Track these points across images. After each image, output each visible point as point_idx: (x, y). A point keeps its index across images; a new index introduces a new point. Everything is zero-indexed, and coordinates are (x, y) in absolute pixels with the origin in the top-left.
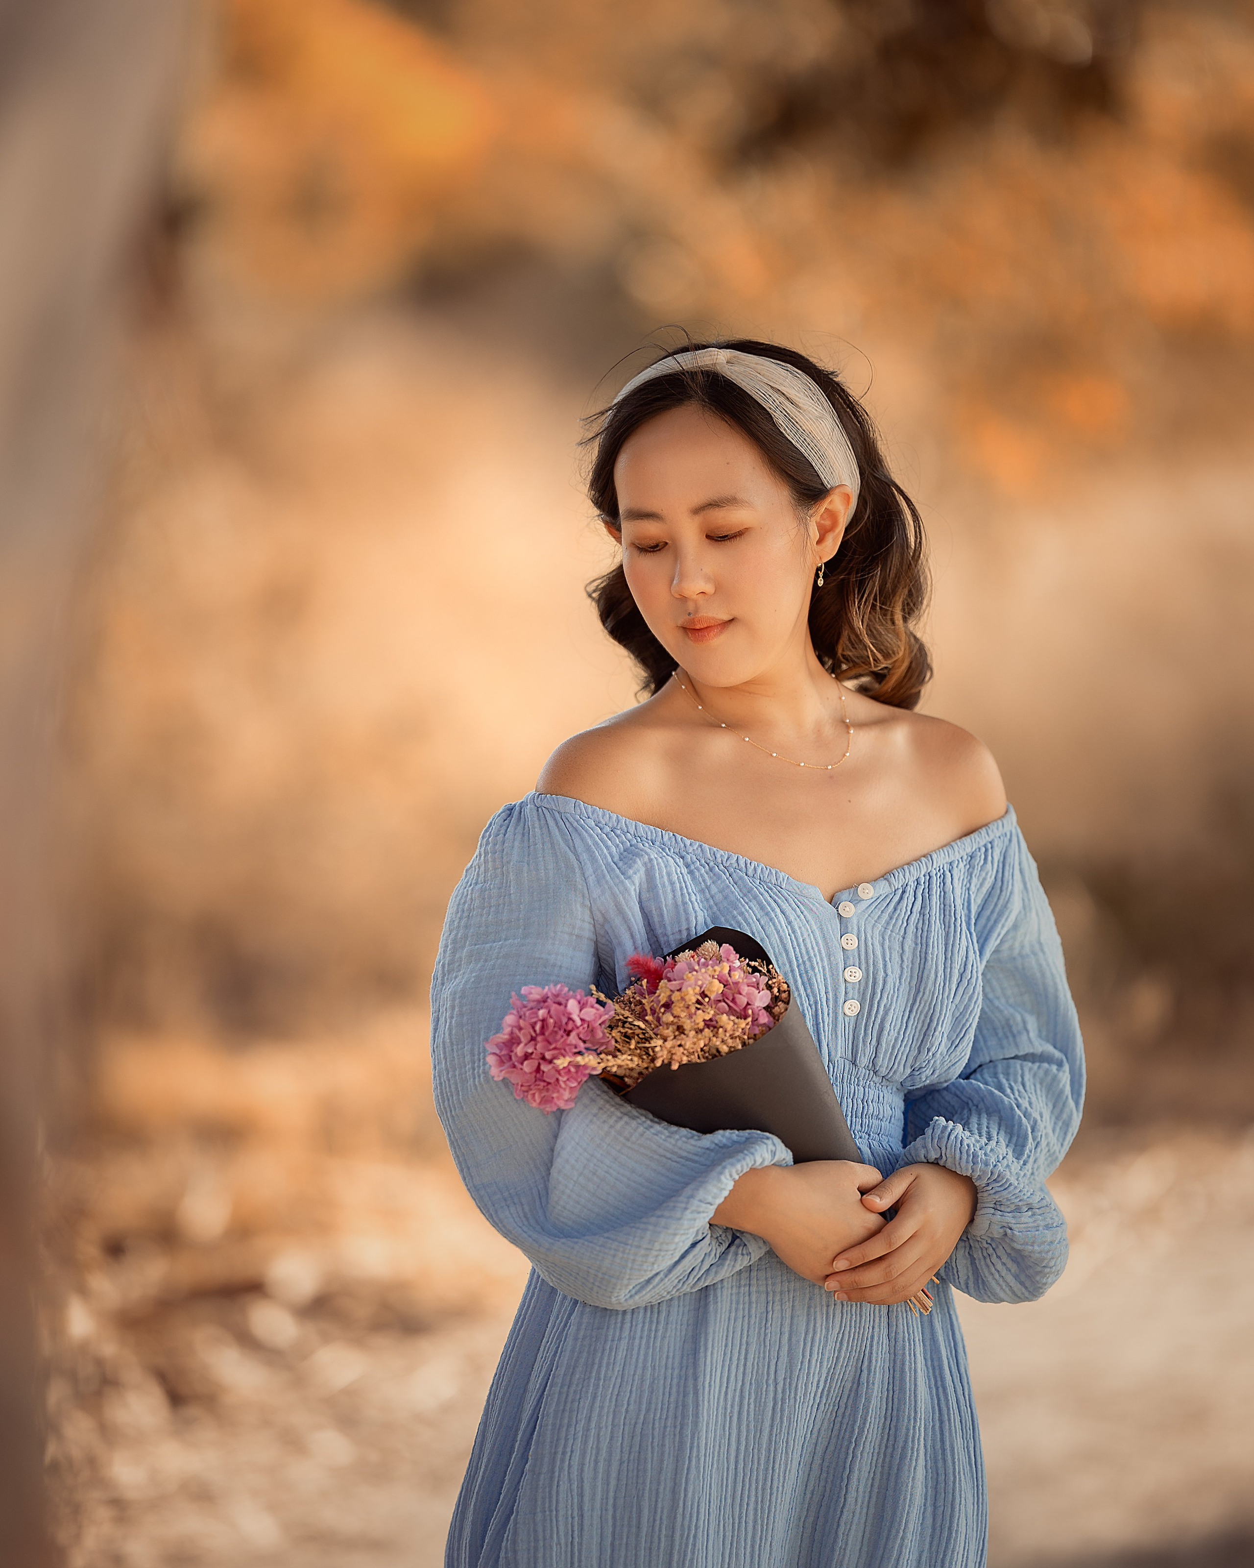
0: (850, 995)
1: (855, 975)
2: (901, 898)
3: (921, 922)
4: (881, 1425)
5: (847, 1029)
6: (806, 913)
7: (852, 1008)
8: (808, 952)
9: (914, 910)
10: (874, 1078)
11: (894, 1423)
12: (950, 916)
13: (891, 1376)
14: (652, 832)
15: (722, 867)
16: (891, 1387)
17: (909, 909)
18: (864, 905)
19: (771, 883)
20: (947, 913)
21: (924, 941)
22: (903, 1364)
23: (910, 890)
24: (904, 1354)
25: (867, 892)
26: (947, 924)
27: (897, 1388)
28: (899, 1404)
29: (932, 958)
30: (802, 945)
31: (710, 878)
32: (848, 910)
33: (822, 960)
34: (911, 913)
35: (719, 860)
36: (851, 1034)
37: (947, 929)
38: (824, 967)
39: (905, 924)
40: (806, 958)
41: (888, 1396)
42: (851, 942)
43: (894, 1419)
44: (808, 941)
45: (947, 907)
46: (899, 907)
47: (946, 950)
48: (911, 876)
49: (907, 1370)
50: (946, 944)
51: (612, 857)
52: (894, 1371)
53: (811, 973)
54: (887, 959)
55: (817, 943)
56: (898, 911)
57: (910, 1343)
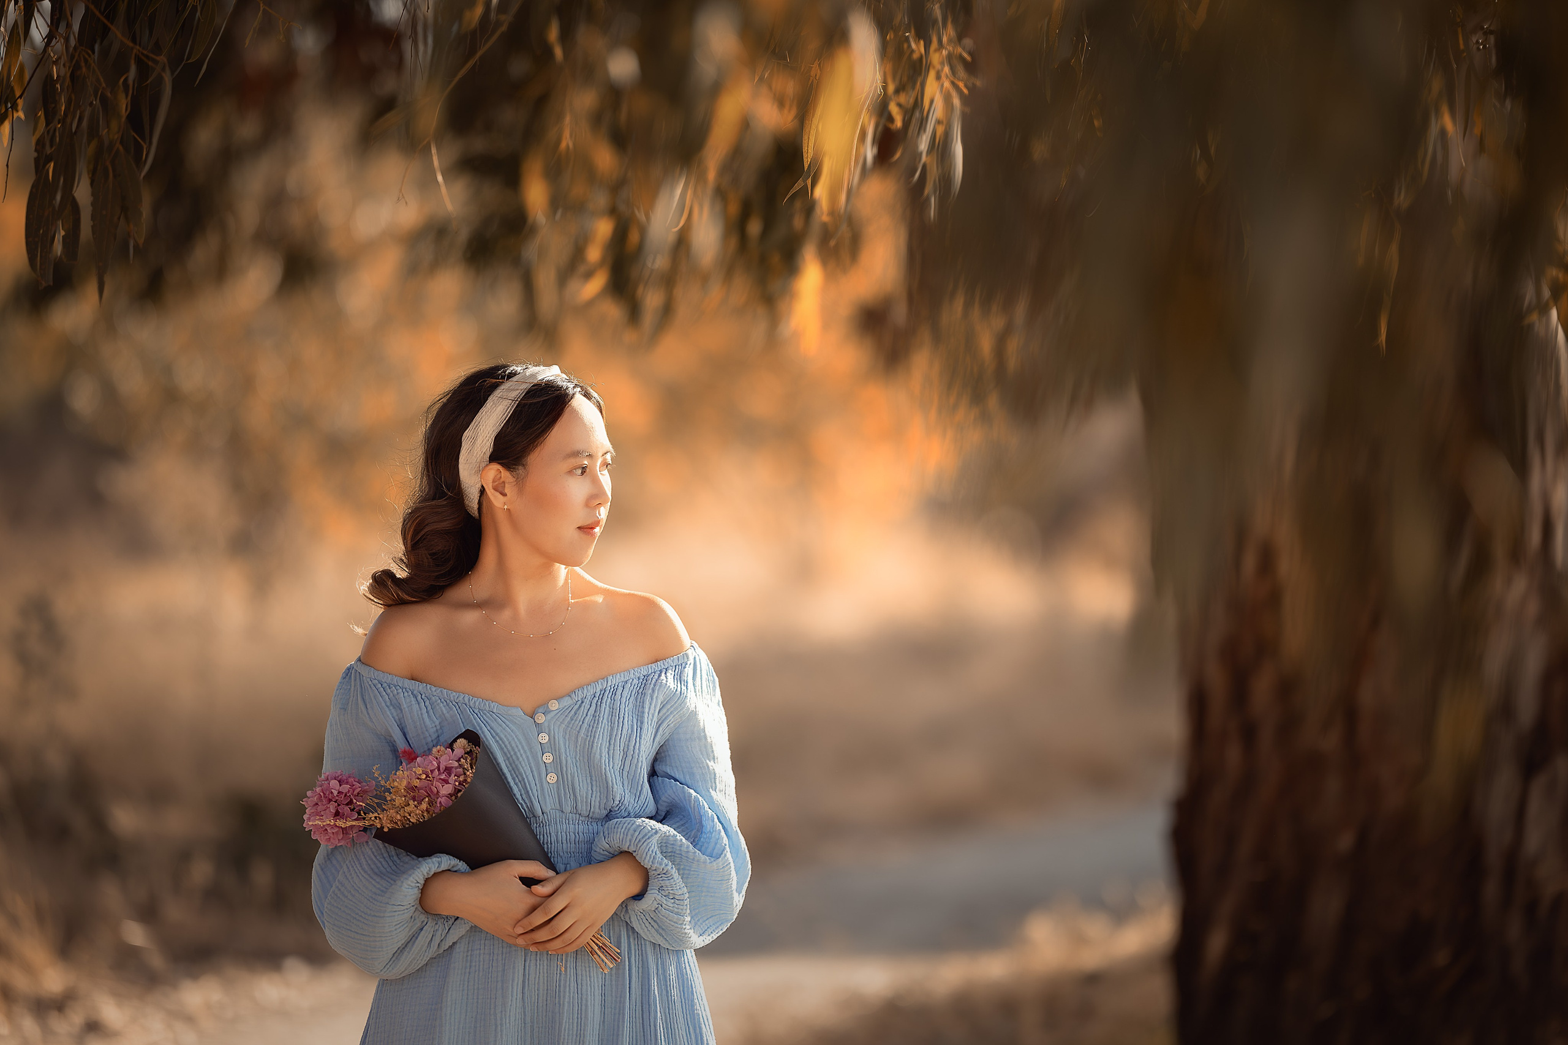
0: (549, 770)
1: (548, 758)
2: (580, 706)
3: (593, 721)
4: (574, 1040)
5: (552, 791)
6: (511, 725)
7: (552, 778)
8: (513, 750)
9: (589, 714)
10: (580, 818)
11: (582, 1039)
12: (615, 716)
13: (579, 1009)
14: (412, 685)
15: (454, 703)
16: (579, 1016)
17: (585, 713)
18: (553, 714)
19: (486, 711)
20: (614, 714)
21: (593, 734)
22: (587, 1001)
23: (587, 702)
24: (587, 994)
25: (554, 705)
26: (613, 722)
27: (583, 1016)
28: (584, 1026)
29: (597, 746)
30: (508, 745)
31: (446, 709)
32: (541, 718)
33: (525, 752)
34: (587, 715)
35: (452, 699)
36: (556, 793)
37: (612, 725)
38: (527, 757)
39: (581, 723)
40: (512, 753)
41: (578, 1021)
42: (544, 738)
43: (582, 1036)
44: (513, 743)
45: (614, 711)
46: (578, 713)
47: (610, 739)
48: (589, 692)
49: (589, 1005)
50: (611, 735)
51: (385, 703)
52: (581, 1005)
53: (517, 762)
54: (567, 747)
55: (521, 743)
56: (577, 715)
57: (591, 987)
